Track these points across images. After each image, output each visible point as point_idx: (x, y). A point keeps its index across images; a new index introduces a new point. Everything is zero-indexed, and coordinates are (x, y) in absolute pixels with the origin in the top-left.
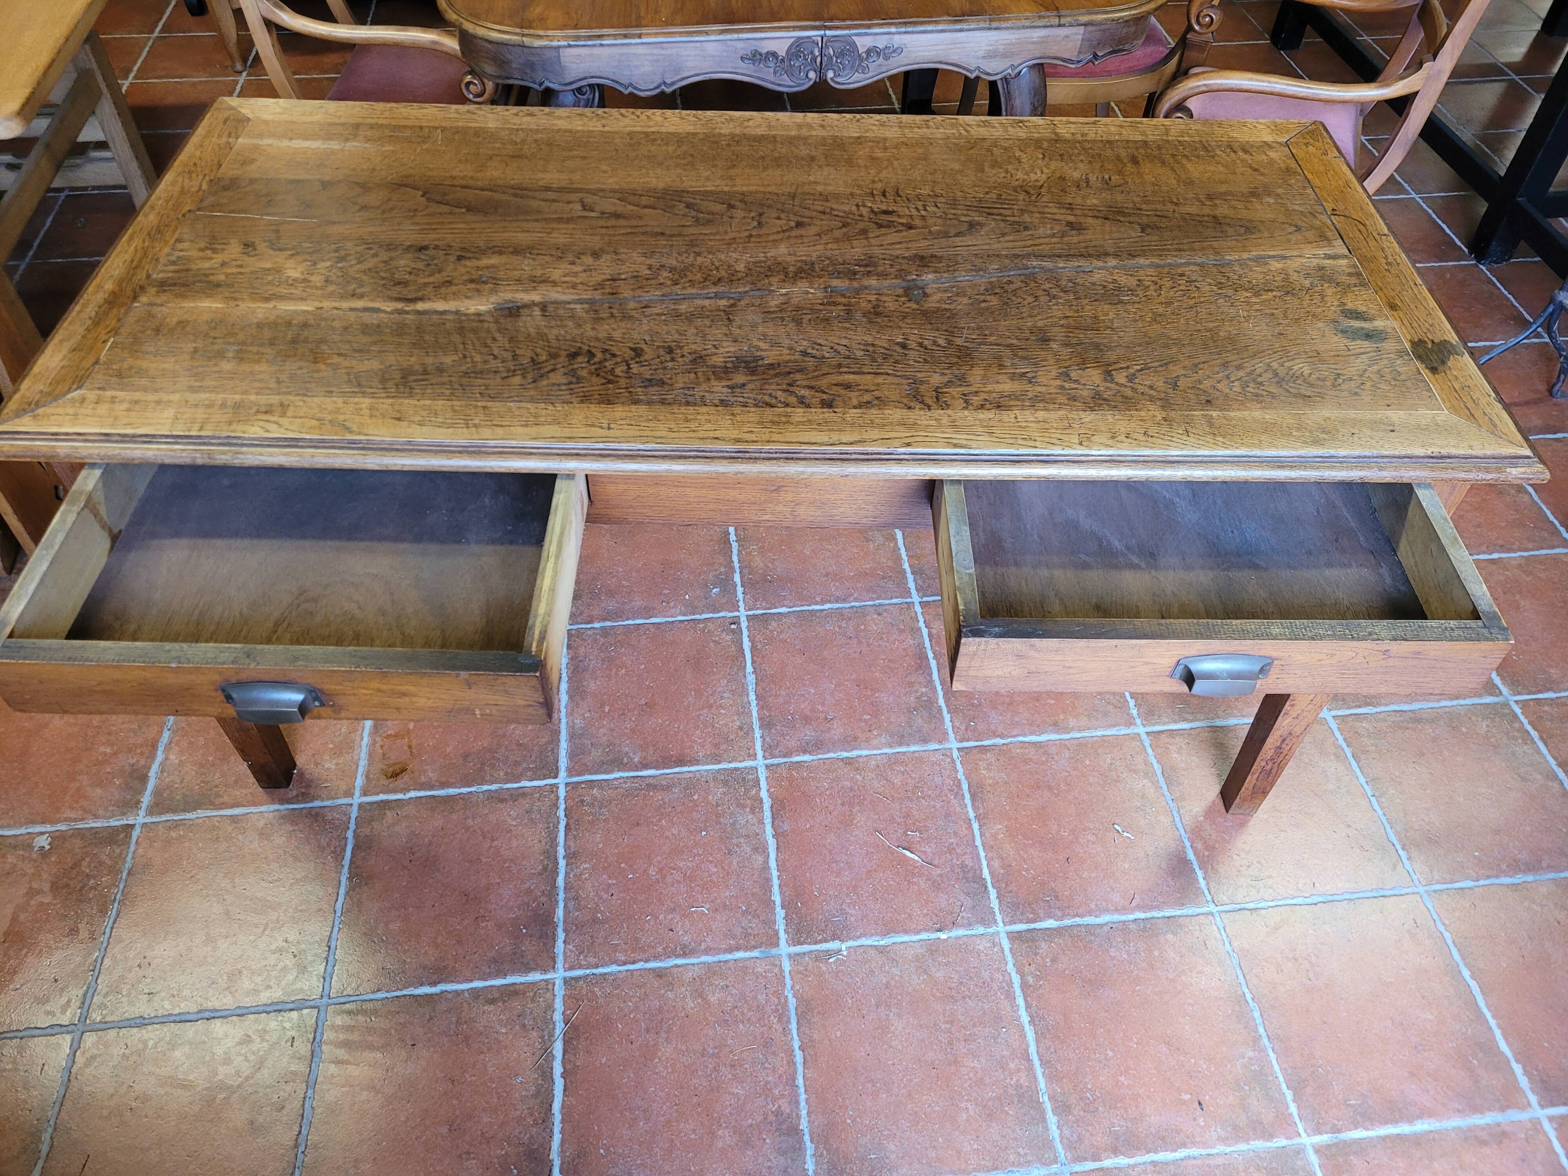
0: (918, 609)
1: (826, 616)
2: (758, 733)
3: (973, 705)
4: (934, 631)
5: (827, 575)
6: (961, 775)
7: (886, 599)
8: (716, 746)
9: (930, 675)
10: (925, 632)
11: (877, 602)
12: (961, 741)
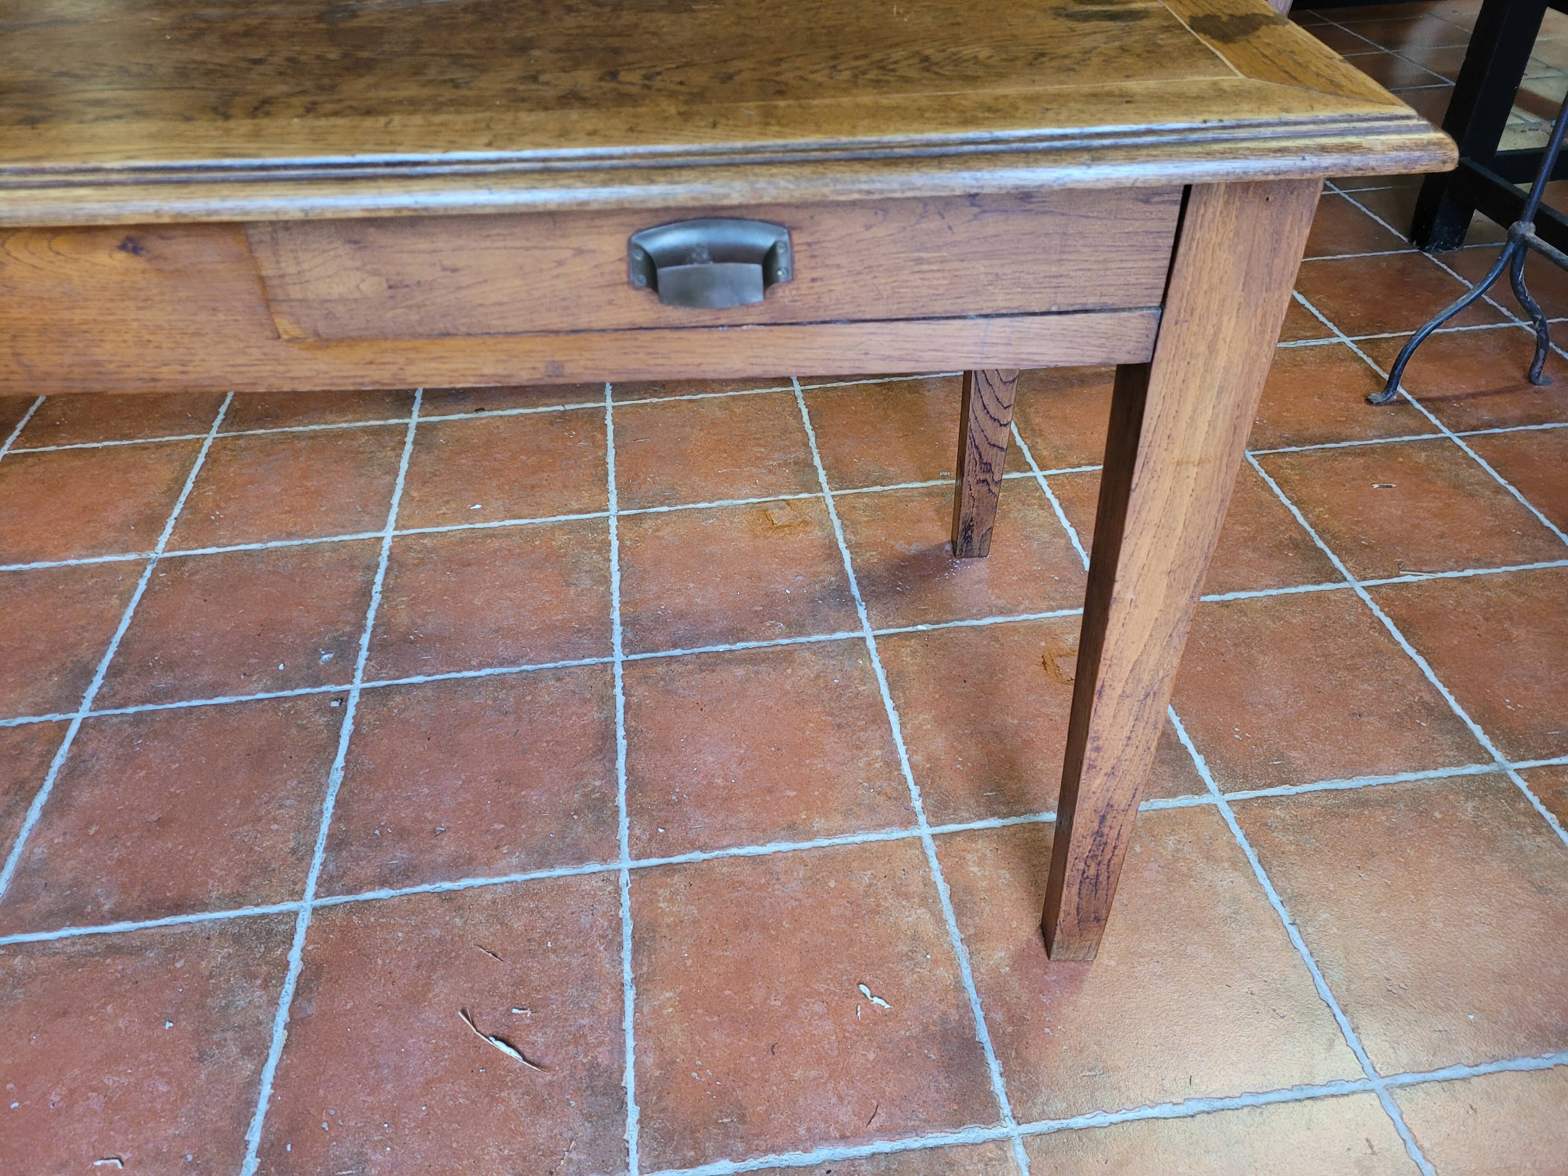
0: (618, 671)
1: (481, 685)
2: (319, 857)
3: (668, 803)
4: (634, 699)
5: (496, 631)
6: (625, 913)
7: (575, 659)
8: (244, 880)
9: (614, 761)
10: (620, 700)
11: (561, 664)
12: (638, 858)
